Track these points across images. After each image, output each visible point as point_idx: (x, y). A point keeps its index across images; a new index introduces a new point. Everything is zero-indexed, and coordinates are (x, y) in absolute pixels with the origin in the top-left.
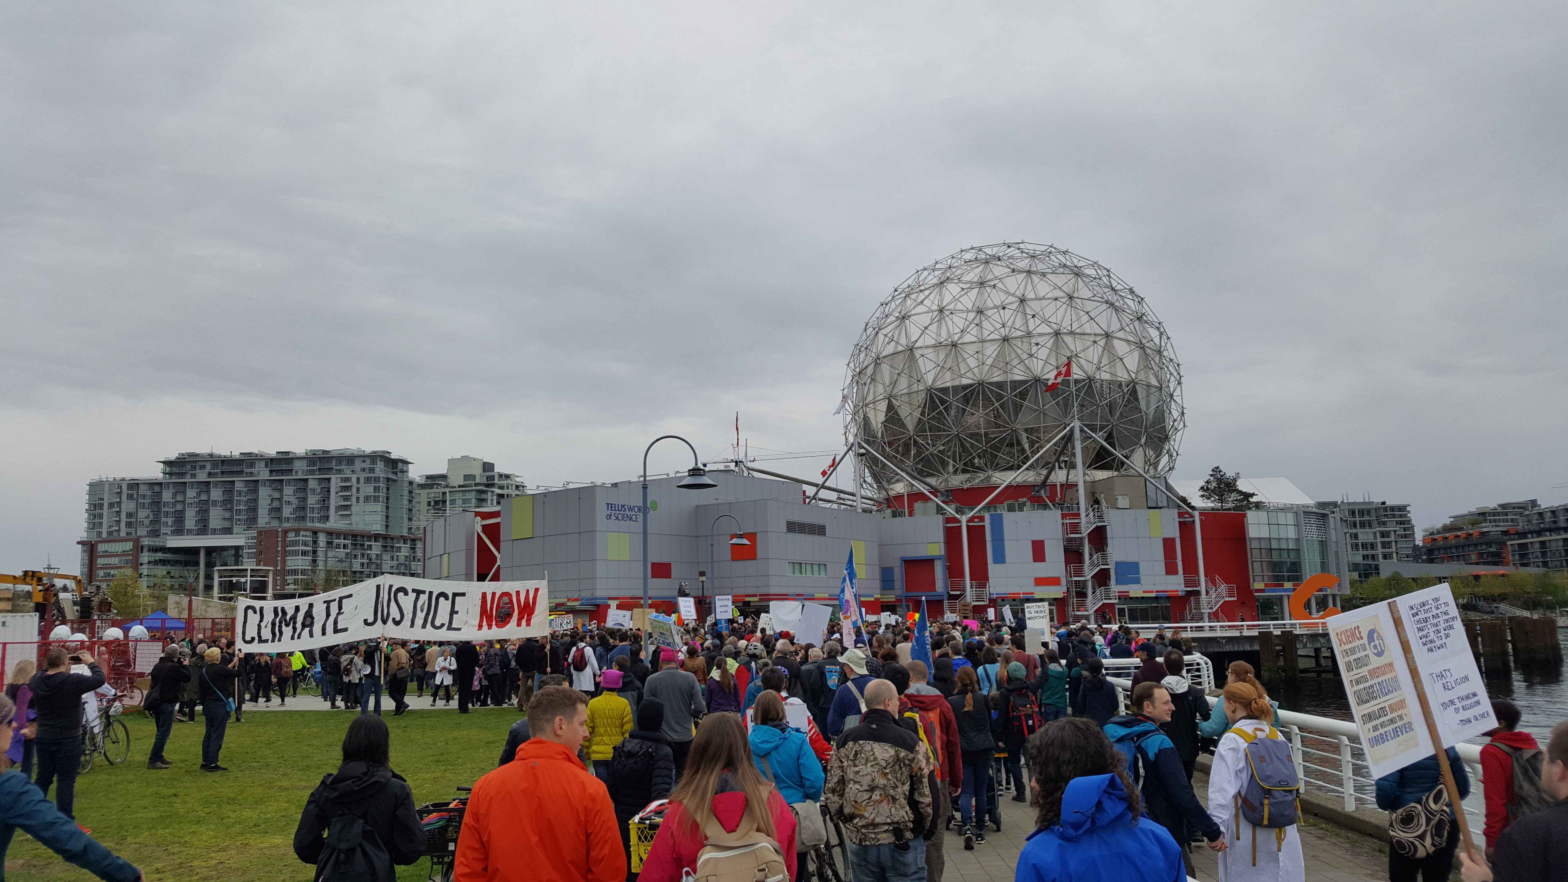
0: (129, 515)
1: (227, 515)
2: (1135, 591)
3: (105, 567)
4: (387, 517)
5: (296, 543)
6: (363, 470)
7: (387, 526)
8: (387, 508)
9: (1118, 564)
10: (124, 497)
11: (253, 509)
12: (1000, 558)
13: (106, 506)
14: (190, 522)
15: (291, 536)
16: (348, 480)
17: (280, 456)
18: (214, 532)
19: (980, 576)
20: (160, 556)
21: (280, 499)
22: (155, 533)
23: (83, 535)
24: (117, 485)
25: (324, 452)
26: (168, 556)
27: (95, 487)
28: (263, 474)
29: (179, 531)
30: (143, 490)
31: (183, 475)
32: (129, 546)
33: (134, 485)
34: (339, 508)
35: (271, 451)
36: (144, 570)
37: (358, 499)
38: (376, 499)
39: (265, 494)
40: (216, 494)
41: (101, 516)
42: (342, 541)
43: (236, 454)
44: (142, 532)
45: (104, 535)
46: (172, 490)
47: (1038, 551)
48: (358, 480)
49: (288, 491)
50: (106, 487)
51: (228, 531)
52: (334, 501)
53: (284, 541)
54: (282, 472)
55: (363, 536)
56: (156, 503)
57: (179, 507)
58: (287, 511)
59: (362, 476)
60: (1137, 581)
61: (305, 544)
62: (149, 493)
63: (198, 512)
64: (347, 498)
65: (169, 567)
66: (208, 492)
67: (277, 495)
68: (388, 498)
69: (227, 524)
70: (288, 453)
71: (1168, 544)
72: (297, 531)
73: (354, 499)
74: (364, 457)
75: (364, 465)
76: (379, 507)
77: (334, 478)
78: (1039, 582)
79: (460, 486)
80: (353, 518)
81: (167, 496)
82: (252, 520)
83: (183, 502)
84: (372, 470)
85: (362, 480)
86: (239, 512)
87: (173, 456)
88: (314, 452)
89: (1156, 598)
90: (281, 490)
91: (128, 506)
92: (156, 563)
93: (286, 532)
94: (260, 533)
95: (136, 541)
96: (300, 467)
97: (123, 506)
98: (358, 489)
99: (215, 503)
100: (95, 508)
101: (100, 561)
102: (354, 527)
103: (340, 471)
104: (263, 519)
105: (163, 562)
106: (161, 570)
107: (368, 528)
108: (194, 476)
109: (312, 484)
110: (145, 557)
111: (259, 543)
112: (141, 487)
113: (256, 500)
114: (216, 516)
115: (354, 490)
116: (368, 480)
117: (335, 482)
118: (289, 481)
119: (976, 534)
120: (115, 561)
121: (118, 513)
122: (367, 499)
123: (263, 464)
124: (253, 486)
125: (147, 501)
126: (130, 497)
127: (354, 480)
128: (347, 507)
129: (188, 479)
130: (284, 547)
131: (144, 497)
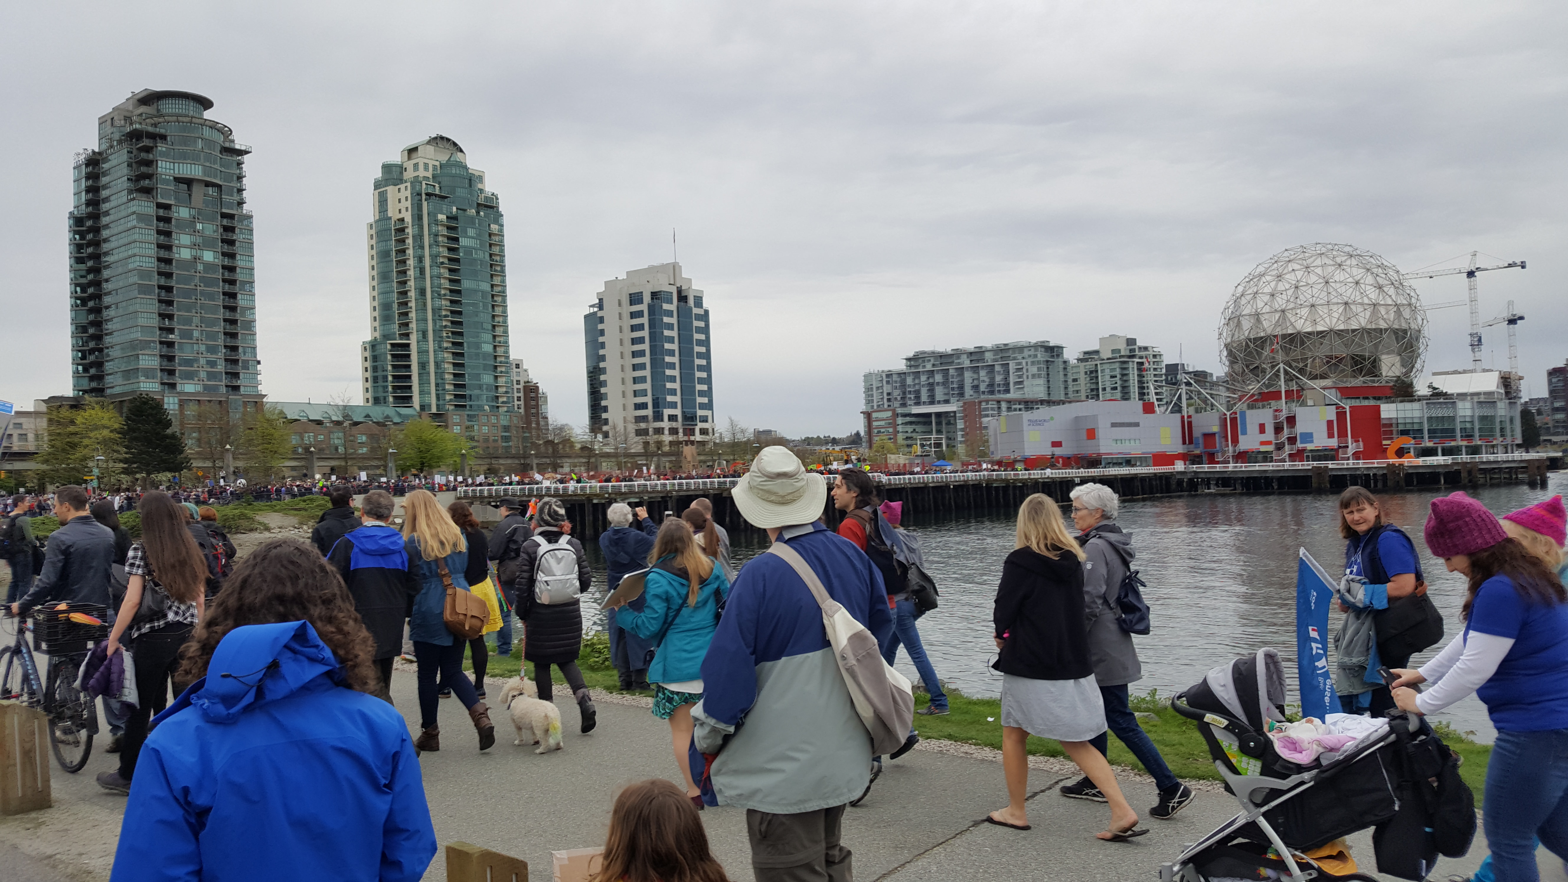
0: (889, 394)
1: (946, 391)
2: (1310, 447)
3: (878, 427)
4: (1049, 387)
5: (987, 409)
6: (1030, 356)
7: (1049, 394)
8: (1048, 381)
9: (1301, 434)
10: (884, 383)
11: (961, 387)
12: (1244, 433)
13: (874, 389)
14: (924, 397)
15: (984, 405)
16: (1020, 364)
17: (977, 350)
18: (939, 402)
19: (1235, 441)
20: (908, 419)
21: (978, 379)
22: (904, 405)
23: (863, 408)
24: (879, 375)
25: (1005, 345)
26: (913, 419)
27: (868, 377)
28: (967, 363)
29: (918, 404)
30: (895, 378)
31: (917, 366)
32: (889, 414)
33: (889, 375)
34: (1016, 383)
35: (970, 346)
36: (900, 428)
37: (1028, 377)
38: (1039, 376)
39: (968, 375)
40: (938, 378)
41: (872, 396)
42: (1018, 406)
43: (949, 350)
44: (897, 404)
45: (875, 407)
46: (912, 377)
47: (1262, 429)
48: (1027, 363)
49: (983, 373)
50: (874, 377)
51: (947, 402)
52: (1012, 379)
53: (980, 407)
54: (978, 361)
55: (1032, 402)
56: (903, 385)
57: (917, 387)
58: (983, 387)
59: (1030, 360)
60: (1312, 442)
61: (993, 409)
62: (898, 379)
63: (929, 390)
64: (1020, 377)
65: (914, 426)
66: (933, 377)
67: (975, 376)
68: (1048, 374)
69: (946, 398)
70: (981, 347)
71: (1330, 423)
72: (987, 402)
73: (1025, 377)
74: (1030, 347)
75: (1030, 353)
76: (1042, 381)
77: (1011, 363)
78: (1262, 443)
79: (1108, 359)
80: (1025, 389)
81: (909, 381)
82: (962, 395)
83: (919, 384)
84: (1036, 356)
85: (1029, 364)
86: (953, 389)
87: (911, 354)
88: (998, 346)
89: (1322, 450)
90: (978, 373)
91: (887, 388)
92: (906, 424)
93: (980, 402)
94: (965, 403)
95: (894, 411)
96: (988, 356)
97: (885, 389)
98: (1027, 370)
99: (938, 384)
100: (868, 390)
101: (875, 424)
102: (1026, 396)
103: (1015, 359)
104: (968, 392)
105: (911, 423)
106: (910, 429)
107: (1036, 396)
108: (924, 367)
109: (998, 368)
110: (900, 420)
111: (965, 410)
112: (894, 376)
113: (963, 380)
114: (939, 393)
115: (1024, 370)
116: (1033, 363)
117: (1012, 366)
118: (983, 366)
119: (1234, 420)
120: (882, 423)
121: (882, 393)
122: (1034, 376)
123: (965, 356)
124: (961, 371)
125: (898, 385)
126: (888, 382)
127: (1024, 364)
128: (1021, 383)
129: (921, 370)
130: (980, 412)
131: (896, 382)
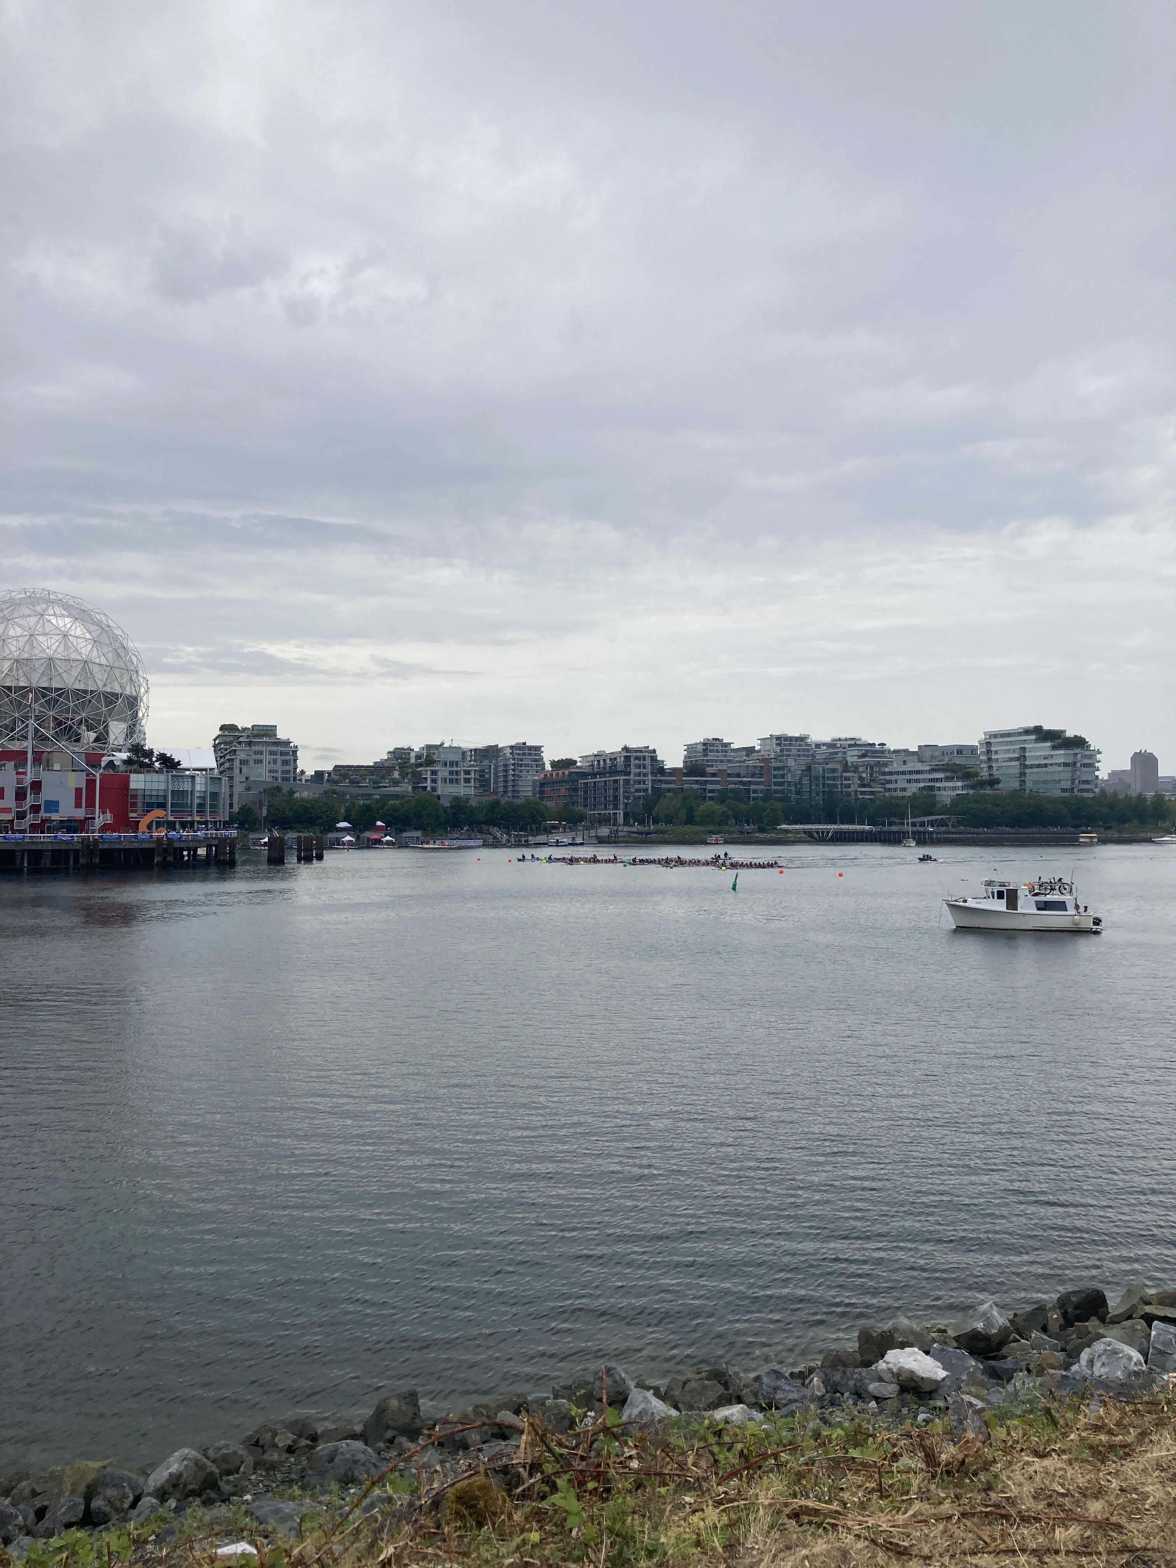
2: (55, 817)
9: (46, 802)
60: (57, 811)
71: (78, 791)
89: (68, 820)
